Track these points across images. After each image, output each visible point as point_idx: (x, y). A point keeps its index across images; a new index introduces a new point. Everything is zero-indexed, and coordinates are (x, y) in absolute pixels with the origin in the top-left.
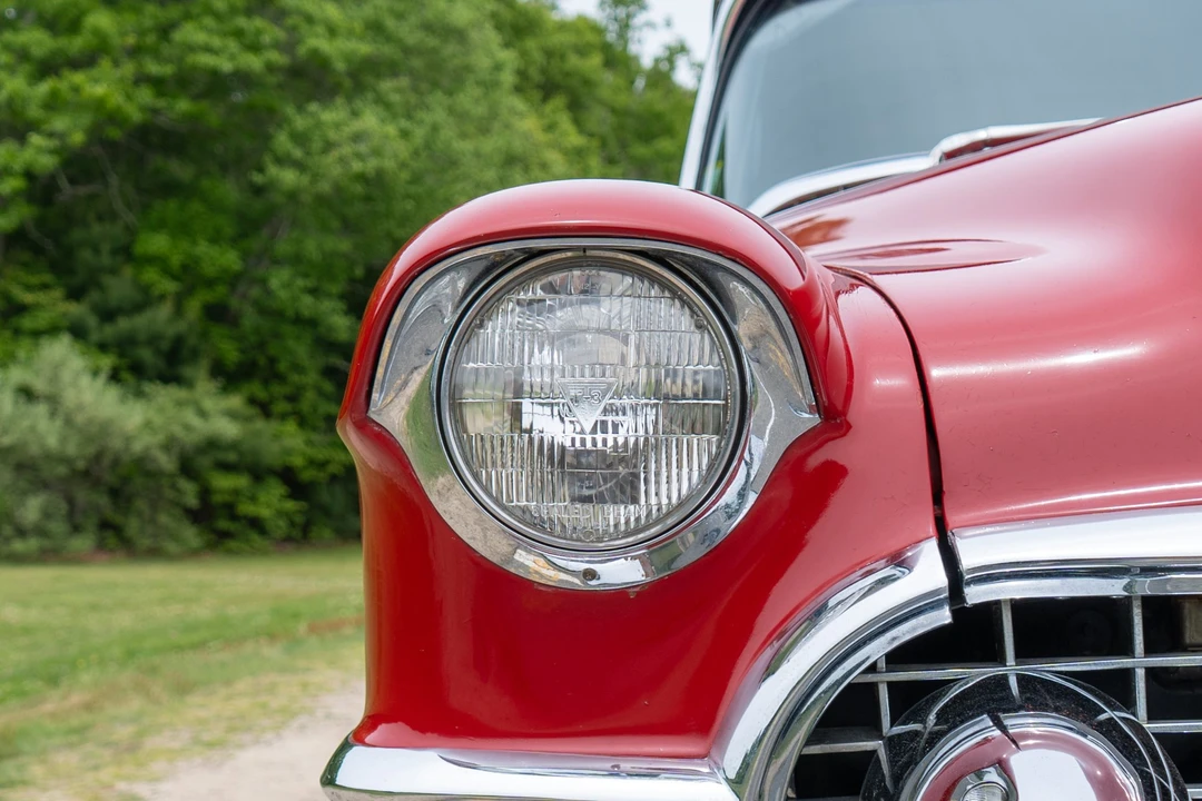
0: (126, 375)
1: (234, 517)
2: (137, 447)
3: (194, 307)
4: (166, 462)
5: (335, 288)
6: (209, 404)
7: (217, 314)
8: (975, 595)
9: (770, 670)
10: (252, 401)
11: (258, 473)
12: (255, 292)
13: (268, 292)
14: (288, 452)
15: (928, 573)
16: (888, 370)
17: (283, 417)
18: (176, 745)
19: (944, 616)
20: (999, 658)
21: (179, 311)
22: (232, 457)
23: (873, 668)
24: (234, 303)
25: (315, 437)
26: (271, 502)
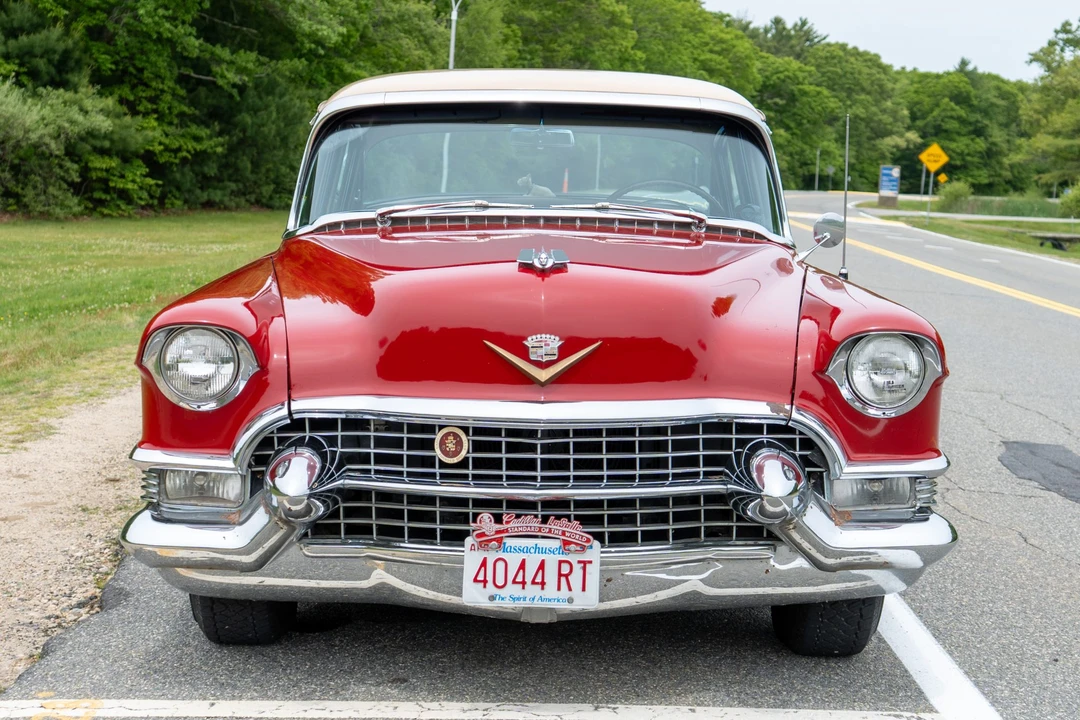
0: (24, 79)
1: (107, 190)
2: (34, 137)
3: (79, 29)
4: (56, 148)
5: (188, 18)
6: (88, 104)
7: (96, 33)
8: (296, 416)
9: (247, 430)
10: (122, 101)
11: (126, 157)
12: (126, 18)
13: (136, 17)
14: (151, 142)
15: (284, 412)
16: (280, 353)
17: (146, 114)
18: (71, 394)
19: (289, 421)
20: (304, 431)
21: (67, 32)
22: (107, 144)
23: (272, 432)
24: (110, 26)
25: (171, 130)
26: (136, 179)
